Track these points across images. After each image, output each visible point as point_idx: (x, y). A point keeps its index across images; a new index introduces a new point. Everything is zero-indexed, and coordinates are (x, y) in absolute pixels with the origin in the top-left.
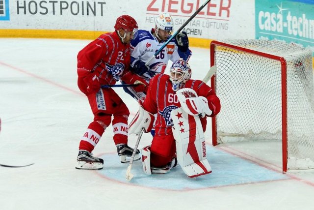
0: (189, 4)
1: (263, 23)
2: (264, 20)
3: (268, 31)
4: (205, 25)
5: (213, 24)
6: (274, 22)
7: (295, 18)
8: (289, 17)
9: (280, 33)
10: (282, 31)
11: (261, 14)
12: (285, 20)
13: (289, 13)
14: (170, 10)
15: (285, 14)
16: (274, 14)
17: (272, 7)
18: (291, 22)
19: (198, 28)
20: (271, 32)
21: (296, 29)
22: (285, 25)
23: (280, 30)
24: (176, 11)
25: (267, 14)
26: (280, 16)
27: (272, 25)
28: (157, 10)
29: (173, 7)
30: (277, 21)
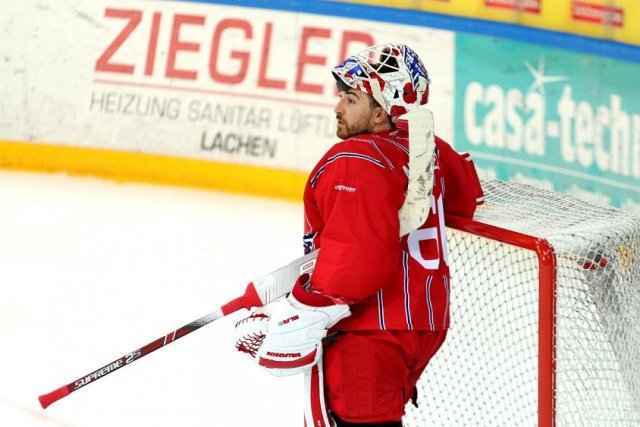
0: (235, 55)
1: (479, 121)
2: (482, 111)
3: (495, 151)
4: (286, 123)
5: (313, 121)
6: (515, 120)
7: (585, 107)
8: (566, 106)
9: (535, 158)
10: (541, 151)
11: (474, 91)
12: (552, 115)
13: (568, 90)
14: (172, 72)
15: (552, 94)
16: (515, 94)
17: (509, 70)
18: (573, 121)
19: (262, 132)
20: (506, 152)
21: (589, 146)
22: (553, 131)
23: (536, 147)
24: (192, 75)
25: (494, 93)
26: (536, 101)
27: (509, 129)
28: (128, 69)
29: (184, 60)
30: (525, 115)
